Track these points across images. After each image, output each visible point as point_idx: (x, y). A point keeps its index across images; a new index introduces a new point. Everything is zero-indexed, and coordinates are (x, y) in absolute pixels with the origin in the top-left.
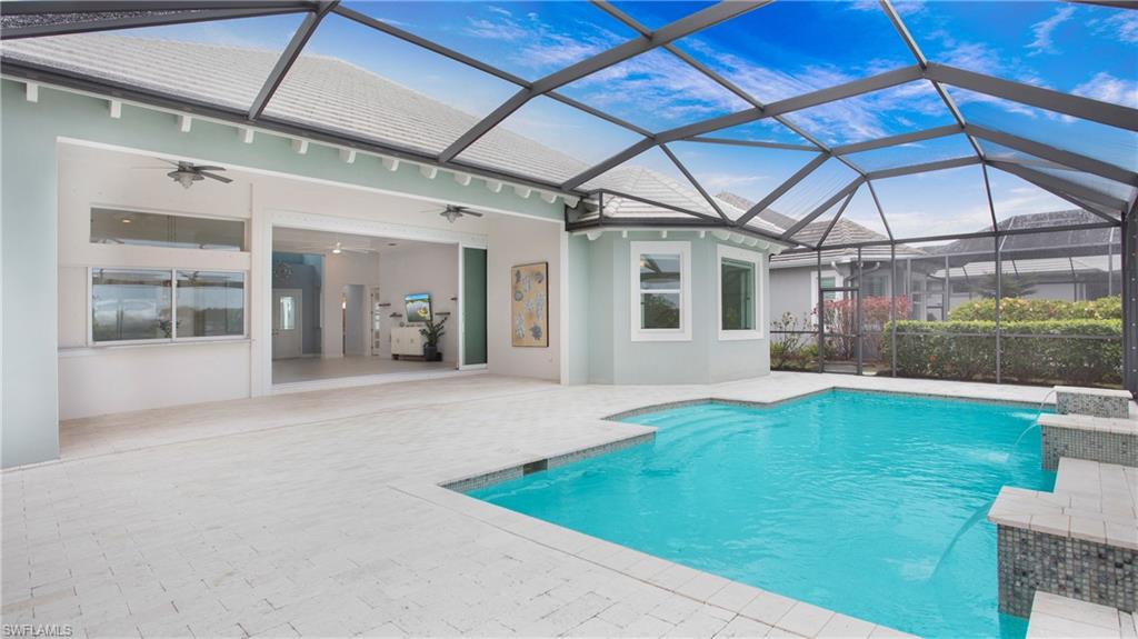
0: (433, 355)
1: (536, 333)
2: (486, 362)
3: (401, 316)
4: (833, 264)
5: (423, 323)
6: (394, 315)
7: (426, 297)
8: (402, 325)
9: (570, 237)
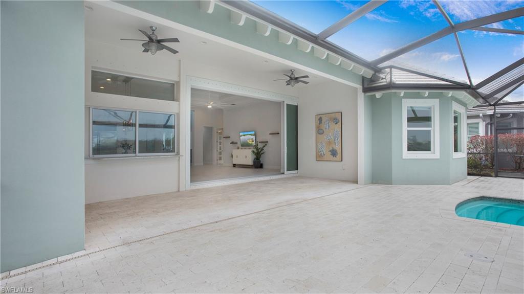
0: (258, 165)
1: (334, 153)
2: (297, 169)
3: (237, 143)
4: (481, 115)
5: (252, 147)
6: (232, 143)
7: (253, 133)
8: (238, 148)
9: (365, 95)
